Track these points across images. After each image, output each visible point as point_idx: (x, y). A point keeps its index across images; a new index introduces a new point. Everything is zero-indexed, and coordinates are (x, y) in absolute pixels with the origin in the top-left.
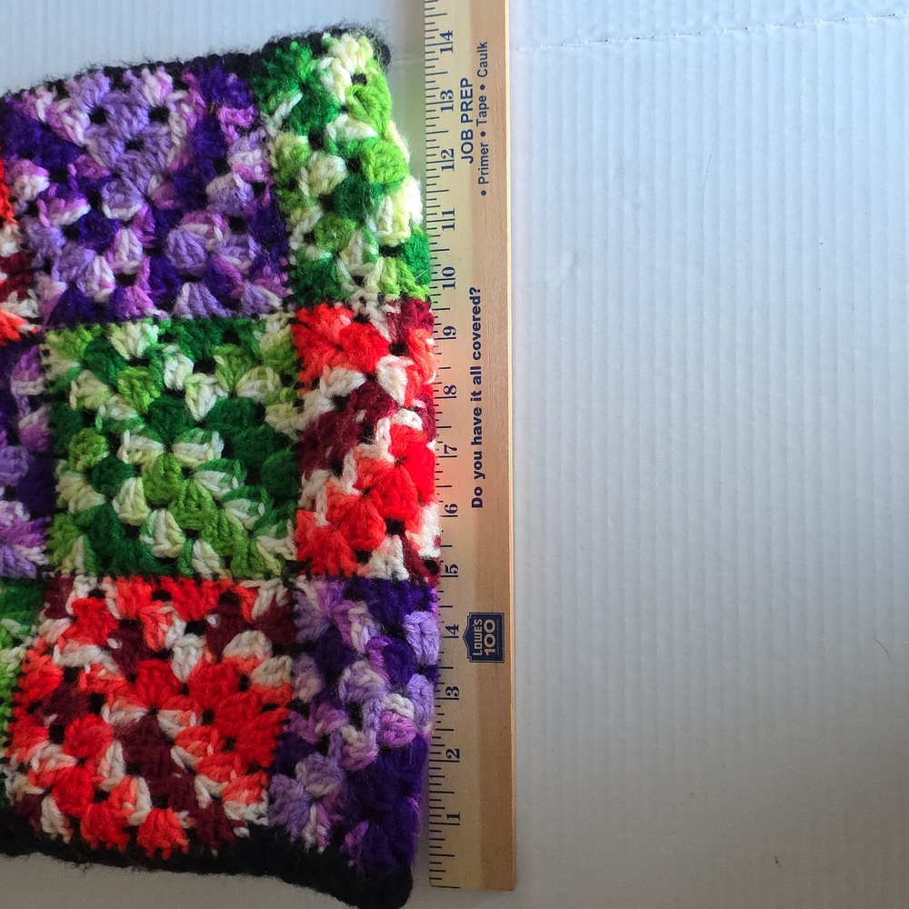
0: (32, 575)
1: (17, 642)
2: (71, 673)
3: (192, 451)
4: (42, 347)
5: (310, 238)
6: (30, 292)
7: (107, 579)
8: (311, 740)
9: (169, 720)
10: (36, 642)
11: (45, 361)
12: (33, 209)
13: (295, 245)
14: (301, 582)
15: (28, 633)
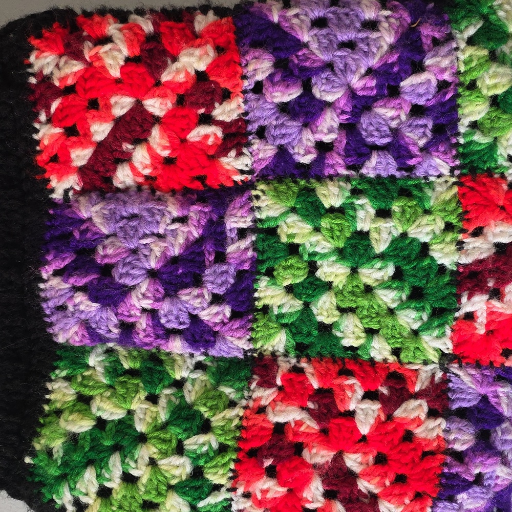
0: (241, 356)
1: (232, 404)
2: (280, 428)
3: (371, 274)
4: (254, 193)
5: (474, 125)
6: (245, 150)
7: (304, 359)
8: (471, 479)
9: (353, 461)
10: (251, 404)
11: (256, 203)
12: (258, 88)
13: (462, 129)
14: (454, 368)
15: (243, 397)
